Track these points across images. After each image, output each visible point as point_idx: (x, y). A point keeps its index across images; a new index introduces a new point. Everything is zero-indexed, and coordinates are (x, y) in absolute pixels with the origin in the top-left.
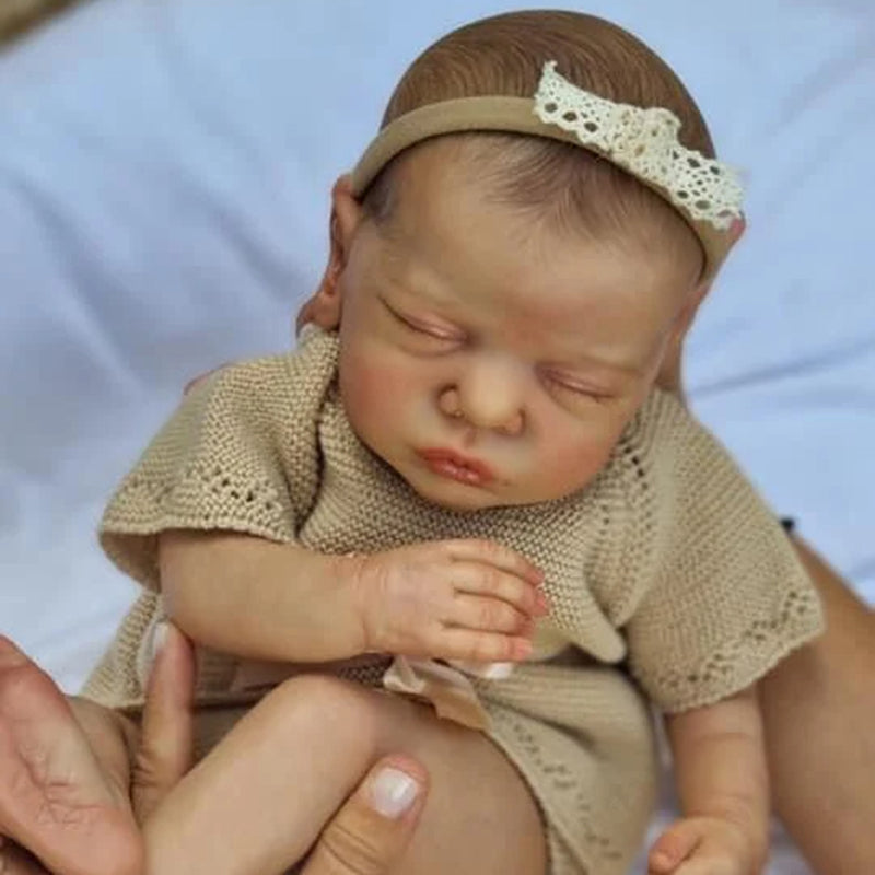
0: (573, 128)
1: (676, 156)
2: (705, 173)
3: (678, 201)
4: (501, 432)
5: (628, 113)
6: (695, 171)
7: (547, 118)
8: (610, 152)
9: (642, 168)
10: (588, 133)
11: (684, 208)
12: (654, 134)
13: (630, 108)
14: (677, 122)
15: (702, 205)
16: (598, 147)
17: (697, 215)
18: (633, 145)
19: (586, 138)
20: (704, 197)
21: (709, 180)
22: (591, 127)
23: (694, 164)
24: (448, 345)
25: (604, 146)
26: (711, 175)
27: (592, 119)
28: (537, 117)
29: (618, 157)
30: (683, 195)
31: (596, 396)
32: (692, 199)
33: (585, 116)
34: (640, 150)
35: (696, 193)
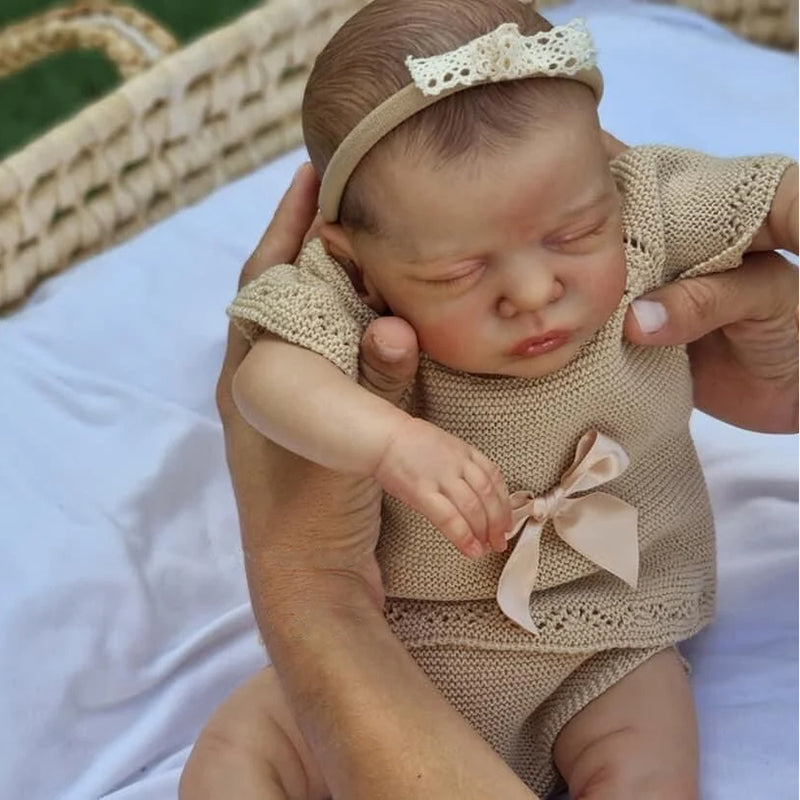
0: (455, 83)
1: (529, 46)
2: (555, 41)
3: (553, 73)
4: (553, 301)
5: (479, 45)
6: (548, 46)
7: (436, 91)
8: (488, 78)
9: (516, 72)
10: (466, 77)
11: (559, 74)
12: (508, 45)
13: (478, 40)
14: (514, 26)
15: (570, 63)
16: (478, 81)
17: (571, 72)
18: (500, 64)
19: (468, 81)
20: (567, 58)
21: (561, 44)
22: (465, 73)
23: (544, 41)
24: (477, 275)
25: (480, 78)
26: (560, 40)
27: (461, 68)
28: (430, 96)
29: (495, 79)
30: (553, 66)
31: (594, 231)
32: (561, 64)
33: (456, 69)
34: (507, 63)
35: (560, 59)
